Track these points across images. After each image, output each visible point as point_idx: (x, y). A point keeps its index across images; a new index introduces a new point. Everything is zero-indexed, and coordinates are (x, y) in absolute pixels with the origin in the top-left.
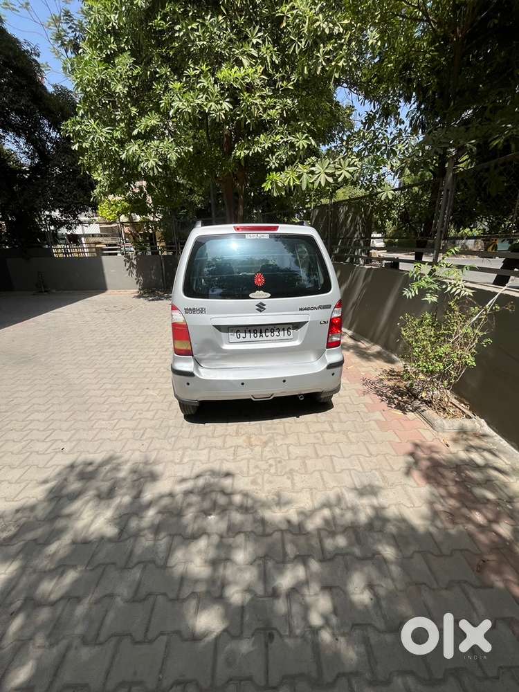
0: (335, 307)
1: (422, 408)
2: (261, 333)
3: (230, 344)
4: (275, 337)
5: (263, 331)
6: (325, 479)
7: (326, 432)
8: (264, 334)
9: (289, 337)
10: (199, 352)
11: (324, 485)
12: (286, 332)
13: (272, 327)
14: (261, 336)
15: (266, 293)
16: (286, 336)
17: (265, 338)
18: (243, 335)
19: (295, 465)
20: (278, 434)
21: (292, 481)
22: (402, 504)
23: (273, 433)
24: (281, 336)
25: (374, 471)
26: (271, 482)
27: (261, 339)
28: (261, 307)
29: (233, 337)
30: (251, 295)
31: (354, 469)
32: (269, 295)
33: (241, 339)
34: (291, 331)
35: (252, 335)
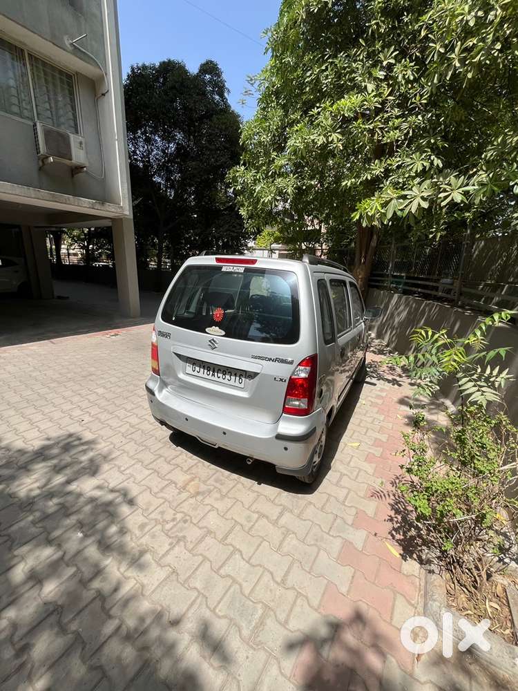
0: (299, 365)
1: (433, 567)
2: (214, 372)
3: (186, 374)
4: (226, 381)
5: (216, 370)
6: (198, 573)
7: (267, 517)
8: (216, 374)
9: (240, 385)
10: (164, 374)
11: (189, 577)
12: (238, 378)
13: (225, 369)
14: (213, 375)
15: (221, 331)
16: (237, 384)
17: (216, 379)
18: (197, 369)
19: (193, 533)
20: (220, 491)
21: (170, 549)
22: (238, 682)
23: (215, 487)
24: (232, 382)
25: (260, 606)
26: (153, 536)
27: (213, 378)
28: (212, 344)
29: (189, 368)
30: (207, 330)
31: (241, 586)
32: (223, 333)
33: (195, 373)
34: (243, 379)
35: (206, 371)
